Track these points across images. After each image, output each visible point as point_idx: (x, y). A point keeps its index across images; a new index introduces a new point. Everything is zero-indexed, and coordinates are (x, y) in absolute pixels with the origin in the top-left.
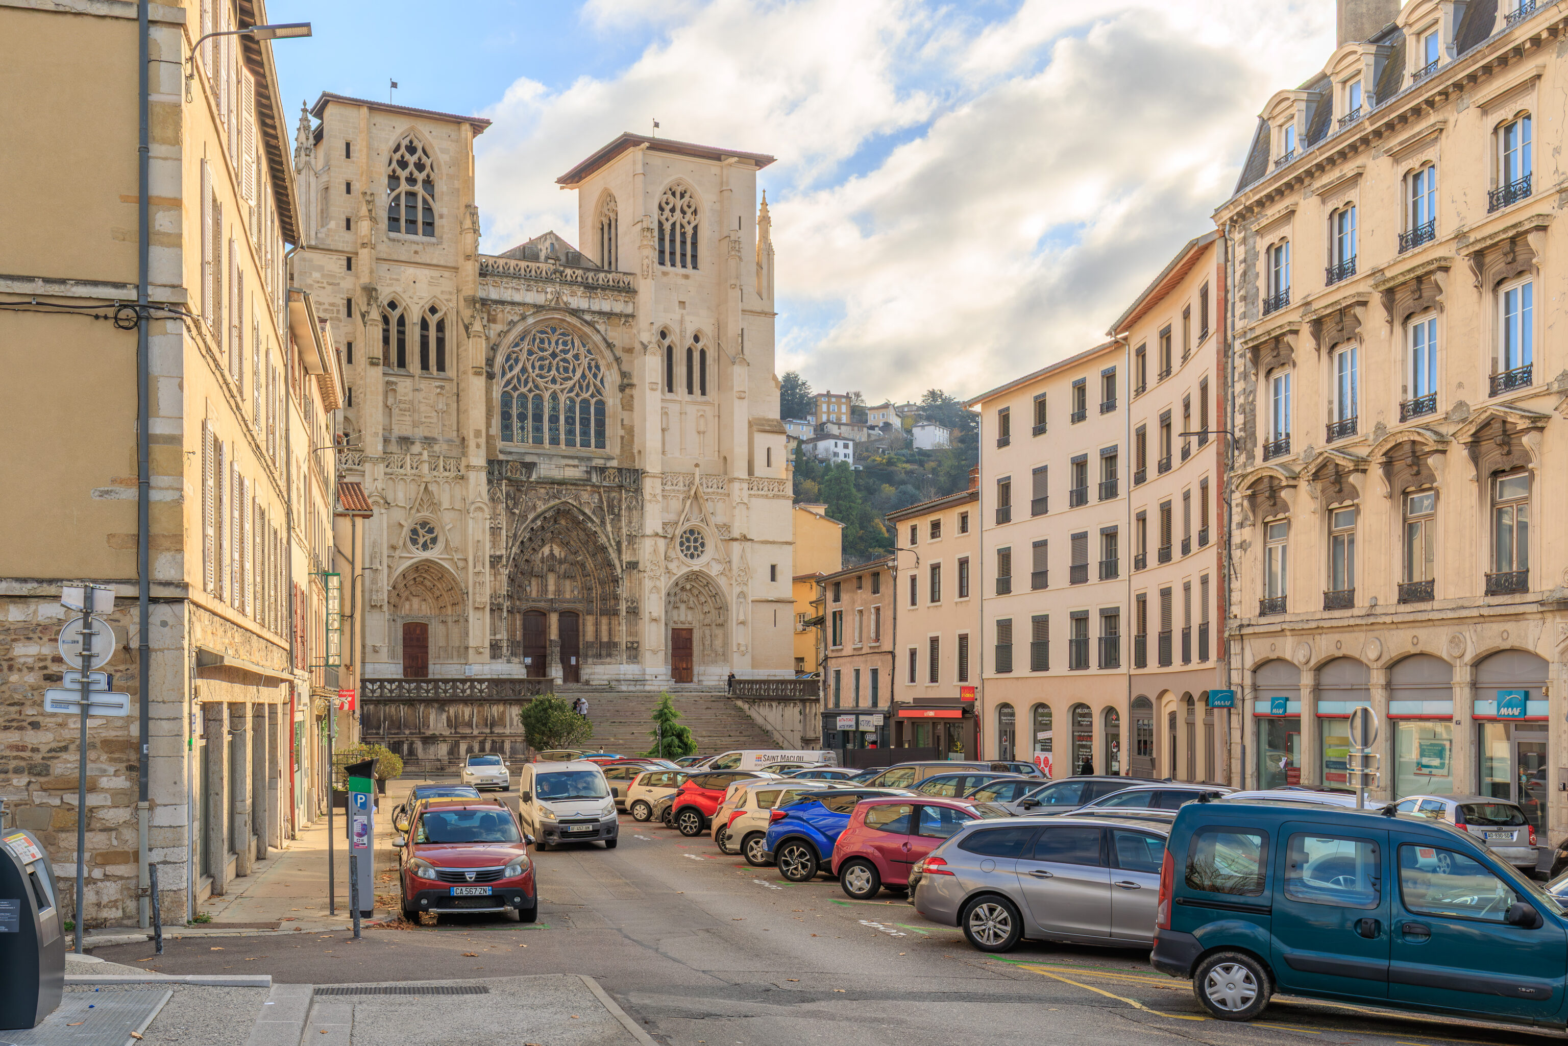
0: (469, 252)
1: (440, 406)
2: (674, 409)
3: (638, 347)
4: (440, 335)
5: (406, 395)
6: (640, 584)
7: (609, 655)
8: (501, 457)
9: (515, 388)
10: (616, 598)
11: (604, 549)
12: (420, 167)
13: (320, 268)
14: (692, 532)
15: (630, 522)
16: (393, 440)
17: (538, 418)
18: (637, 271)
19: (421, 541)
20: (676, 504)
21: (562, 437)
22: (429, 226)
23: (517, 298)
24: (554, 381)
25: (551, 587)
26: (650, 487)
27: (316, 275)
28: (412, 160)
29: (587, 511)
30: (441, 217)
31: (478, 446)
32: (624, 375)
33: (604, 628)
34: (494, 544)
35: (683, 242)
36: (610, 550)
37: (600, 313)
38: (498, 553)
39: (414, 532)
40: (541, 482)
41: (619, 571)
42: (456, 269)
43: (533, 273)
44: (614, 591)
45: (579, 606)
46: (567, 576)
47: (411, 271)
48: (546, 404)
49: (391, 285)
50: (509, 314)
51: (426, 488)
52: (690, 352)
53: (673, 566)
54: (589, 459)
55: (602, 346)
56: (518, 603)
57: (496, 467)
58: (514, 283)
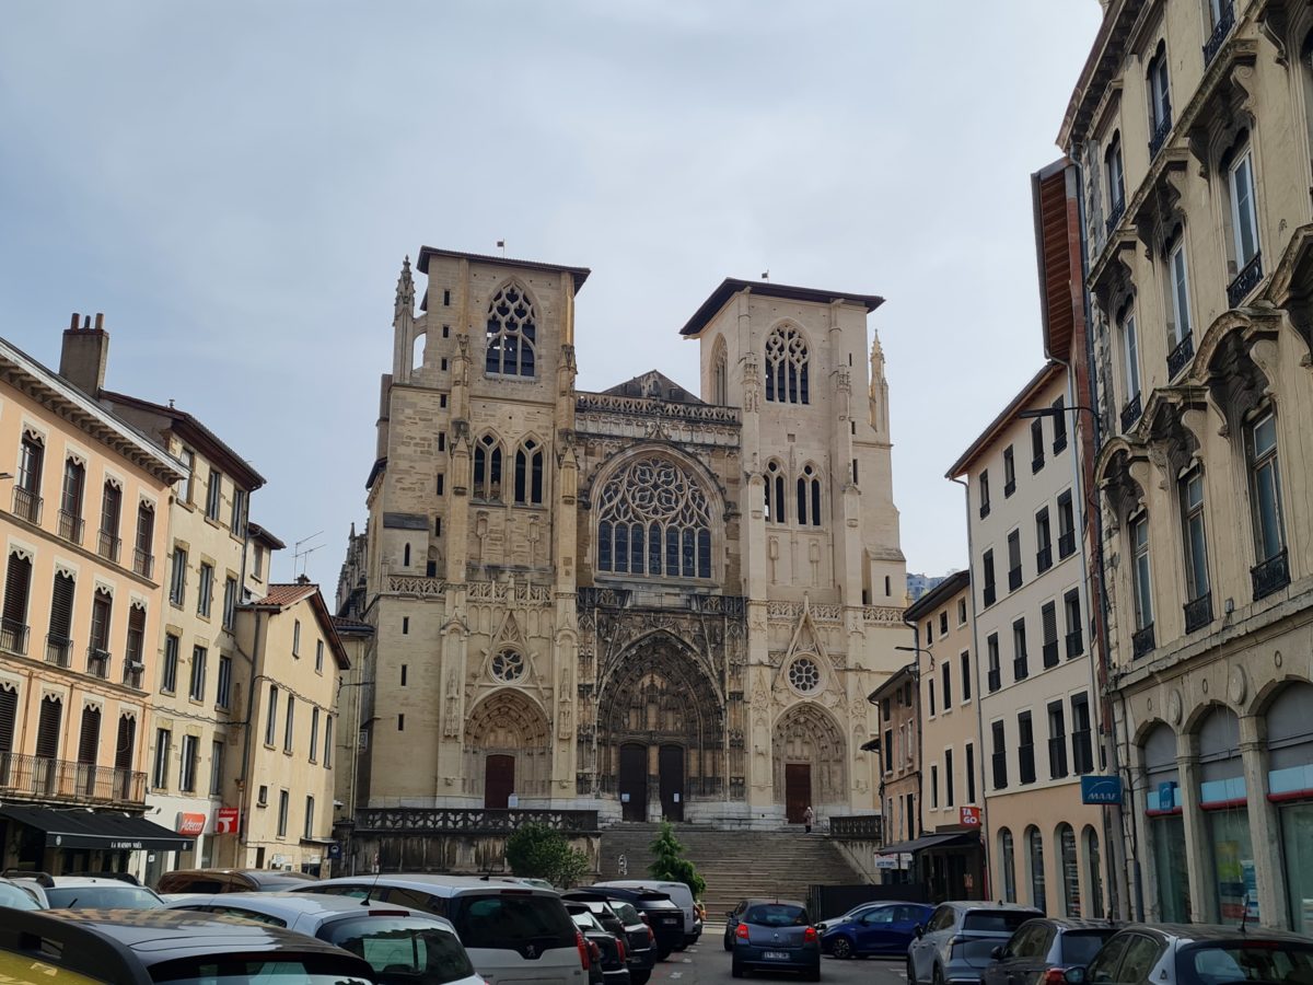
0: (564, 388)
1: (534, 536)
2: (784, 538)
3: (742, 477)
4: (538, 468)
5: (498, 525)
6: (746, 715)
7: (713, 792)
8: (597, 585)
9: (614, 519)
10: (720, 731)
11: (705, 679)
12: (520, 312)
13: (413, 405)
14: (803, 662)
15: (735, 652)
16: (482, 568)
17: (638, 547)
18: (741, 406)
19: (505, 669)
20: (784, 634)
21: (664, 566)
22: (529, 367)
23: (616, 431)
24: (655, 511)
25: (652, 720)
26: (756, 615)
27: (409, 411)
28: (513, 306)
29: (687, 640)
30: (540, 357)
31: (568, 573)
32: (728, 504)
33: (709, 762)
34: (585, 672)
35: (793, 380)
36: (712, 680)
37: (703, 445)
38: (588, 682)
39: (498, 660)
40: (636, 610)
41: (722, 701)
42: (553, 405)
43: (633, 407)
44: (718, 724)
45: (682, 740)
46: (668, 708)
47: (507, 408)
48: (647, 534)
49: (486, 421)
50: (606, 447)
51: (511, 615)
52: (801, 483)
53: (782, 697)
54: (692, 587)
55: (706, 477)
56: (613, 736)
57: (588, 594)
58: (613, 418)
